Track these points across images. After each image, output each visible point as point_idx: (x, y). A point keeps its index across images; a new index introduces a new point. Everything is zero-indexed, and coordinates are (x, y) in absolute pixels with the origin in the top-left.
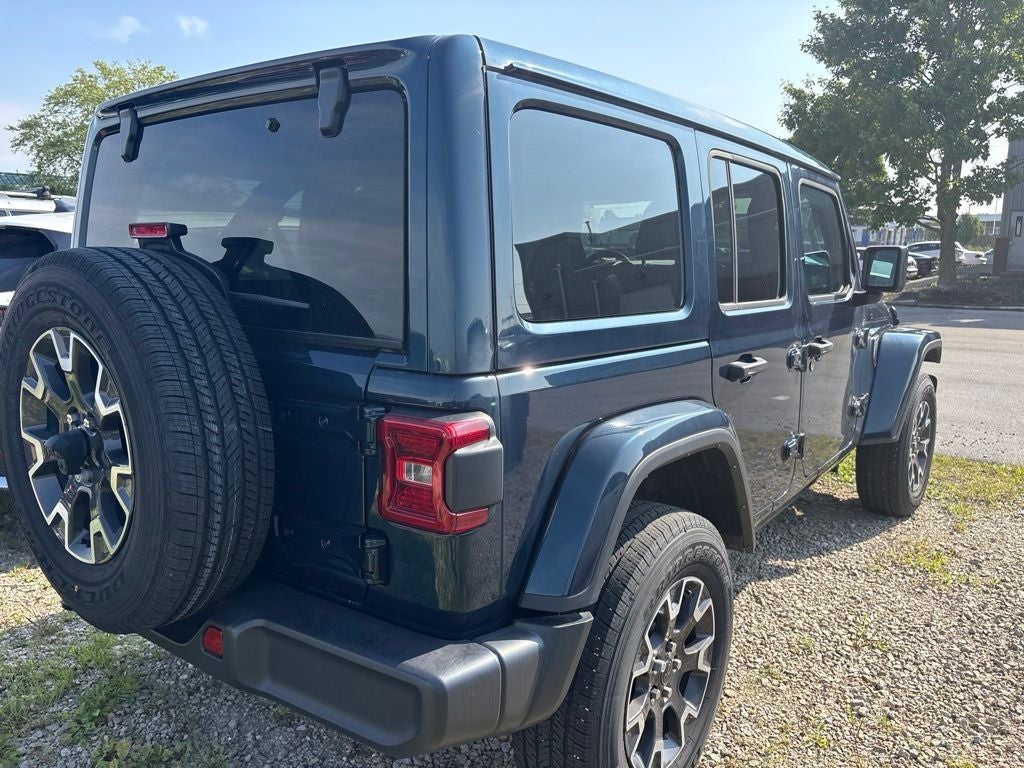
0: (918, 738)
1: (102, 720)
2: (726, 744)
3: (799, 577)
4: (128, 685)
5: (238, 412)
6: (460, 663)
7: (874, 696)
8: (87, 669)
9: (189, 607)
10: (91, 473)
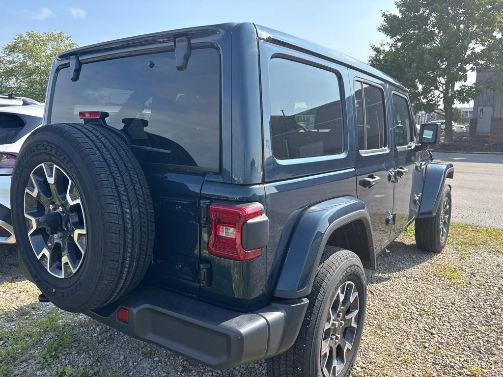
0: (453, 358)
1: (56, 357)
2: (363, 362)
3: (390, 281)
4: (67, 339)
5: (138, 203)
6: (248, 323)
7: (431, 338)
8: (45, 332)
9: (112, 299)
10: (62, 234)
